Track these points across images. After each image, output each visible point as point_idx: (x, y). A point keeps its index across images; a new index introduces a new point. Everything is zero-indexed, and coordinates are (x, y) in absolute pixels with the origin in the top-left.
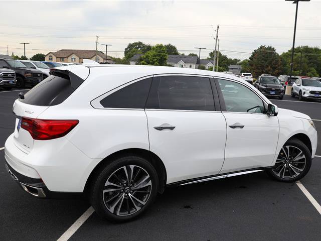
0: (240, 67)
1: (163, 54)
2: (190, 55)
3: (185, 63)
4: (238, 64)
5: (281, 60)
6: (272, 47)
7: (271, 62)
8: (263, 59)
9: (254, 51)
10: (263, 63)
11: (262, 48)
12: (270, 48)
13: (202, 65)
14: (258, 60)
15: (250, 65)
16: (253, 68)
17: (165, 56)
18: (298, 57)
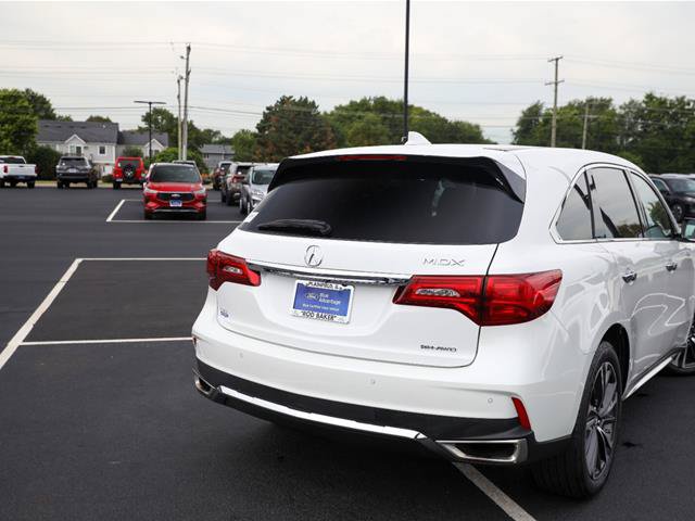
0: (229, 149)
1: (23, 117)
2: (91, 119)
3: (86, 141)
4: (215, 143)
5: (333, 131)
6: (310, 100)
7: (311, 135)
8: (290, 129)
9: (268, 109)
10: (292, 138)
11: (284, 101)
12: (304, 103)
13: (133, 147)
14: (279, 130)
15: (259, 143)
16: (268, 150)
17: (29, 122)
18: (368, 122)
